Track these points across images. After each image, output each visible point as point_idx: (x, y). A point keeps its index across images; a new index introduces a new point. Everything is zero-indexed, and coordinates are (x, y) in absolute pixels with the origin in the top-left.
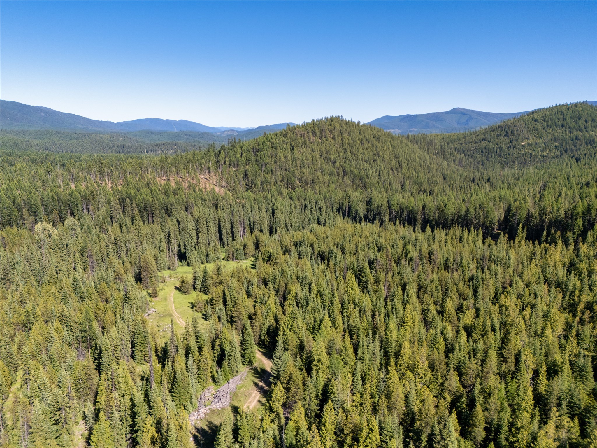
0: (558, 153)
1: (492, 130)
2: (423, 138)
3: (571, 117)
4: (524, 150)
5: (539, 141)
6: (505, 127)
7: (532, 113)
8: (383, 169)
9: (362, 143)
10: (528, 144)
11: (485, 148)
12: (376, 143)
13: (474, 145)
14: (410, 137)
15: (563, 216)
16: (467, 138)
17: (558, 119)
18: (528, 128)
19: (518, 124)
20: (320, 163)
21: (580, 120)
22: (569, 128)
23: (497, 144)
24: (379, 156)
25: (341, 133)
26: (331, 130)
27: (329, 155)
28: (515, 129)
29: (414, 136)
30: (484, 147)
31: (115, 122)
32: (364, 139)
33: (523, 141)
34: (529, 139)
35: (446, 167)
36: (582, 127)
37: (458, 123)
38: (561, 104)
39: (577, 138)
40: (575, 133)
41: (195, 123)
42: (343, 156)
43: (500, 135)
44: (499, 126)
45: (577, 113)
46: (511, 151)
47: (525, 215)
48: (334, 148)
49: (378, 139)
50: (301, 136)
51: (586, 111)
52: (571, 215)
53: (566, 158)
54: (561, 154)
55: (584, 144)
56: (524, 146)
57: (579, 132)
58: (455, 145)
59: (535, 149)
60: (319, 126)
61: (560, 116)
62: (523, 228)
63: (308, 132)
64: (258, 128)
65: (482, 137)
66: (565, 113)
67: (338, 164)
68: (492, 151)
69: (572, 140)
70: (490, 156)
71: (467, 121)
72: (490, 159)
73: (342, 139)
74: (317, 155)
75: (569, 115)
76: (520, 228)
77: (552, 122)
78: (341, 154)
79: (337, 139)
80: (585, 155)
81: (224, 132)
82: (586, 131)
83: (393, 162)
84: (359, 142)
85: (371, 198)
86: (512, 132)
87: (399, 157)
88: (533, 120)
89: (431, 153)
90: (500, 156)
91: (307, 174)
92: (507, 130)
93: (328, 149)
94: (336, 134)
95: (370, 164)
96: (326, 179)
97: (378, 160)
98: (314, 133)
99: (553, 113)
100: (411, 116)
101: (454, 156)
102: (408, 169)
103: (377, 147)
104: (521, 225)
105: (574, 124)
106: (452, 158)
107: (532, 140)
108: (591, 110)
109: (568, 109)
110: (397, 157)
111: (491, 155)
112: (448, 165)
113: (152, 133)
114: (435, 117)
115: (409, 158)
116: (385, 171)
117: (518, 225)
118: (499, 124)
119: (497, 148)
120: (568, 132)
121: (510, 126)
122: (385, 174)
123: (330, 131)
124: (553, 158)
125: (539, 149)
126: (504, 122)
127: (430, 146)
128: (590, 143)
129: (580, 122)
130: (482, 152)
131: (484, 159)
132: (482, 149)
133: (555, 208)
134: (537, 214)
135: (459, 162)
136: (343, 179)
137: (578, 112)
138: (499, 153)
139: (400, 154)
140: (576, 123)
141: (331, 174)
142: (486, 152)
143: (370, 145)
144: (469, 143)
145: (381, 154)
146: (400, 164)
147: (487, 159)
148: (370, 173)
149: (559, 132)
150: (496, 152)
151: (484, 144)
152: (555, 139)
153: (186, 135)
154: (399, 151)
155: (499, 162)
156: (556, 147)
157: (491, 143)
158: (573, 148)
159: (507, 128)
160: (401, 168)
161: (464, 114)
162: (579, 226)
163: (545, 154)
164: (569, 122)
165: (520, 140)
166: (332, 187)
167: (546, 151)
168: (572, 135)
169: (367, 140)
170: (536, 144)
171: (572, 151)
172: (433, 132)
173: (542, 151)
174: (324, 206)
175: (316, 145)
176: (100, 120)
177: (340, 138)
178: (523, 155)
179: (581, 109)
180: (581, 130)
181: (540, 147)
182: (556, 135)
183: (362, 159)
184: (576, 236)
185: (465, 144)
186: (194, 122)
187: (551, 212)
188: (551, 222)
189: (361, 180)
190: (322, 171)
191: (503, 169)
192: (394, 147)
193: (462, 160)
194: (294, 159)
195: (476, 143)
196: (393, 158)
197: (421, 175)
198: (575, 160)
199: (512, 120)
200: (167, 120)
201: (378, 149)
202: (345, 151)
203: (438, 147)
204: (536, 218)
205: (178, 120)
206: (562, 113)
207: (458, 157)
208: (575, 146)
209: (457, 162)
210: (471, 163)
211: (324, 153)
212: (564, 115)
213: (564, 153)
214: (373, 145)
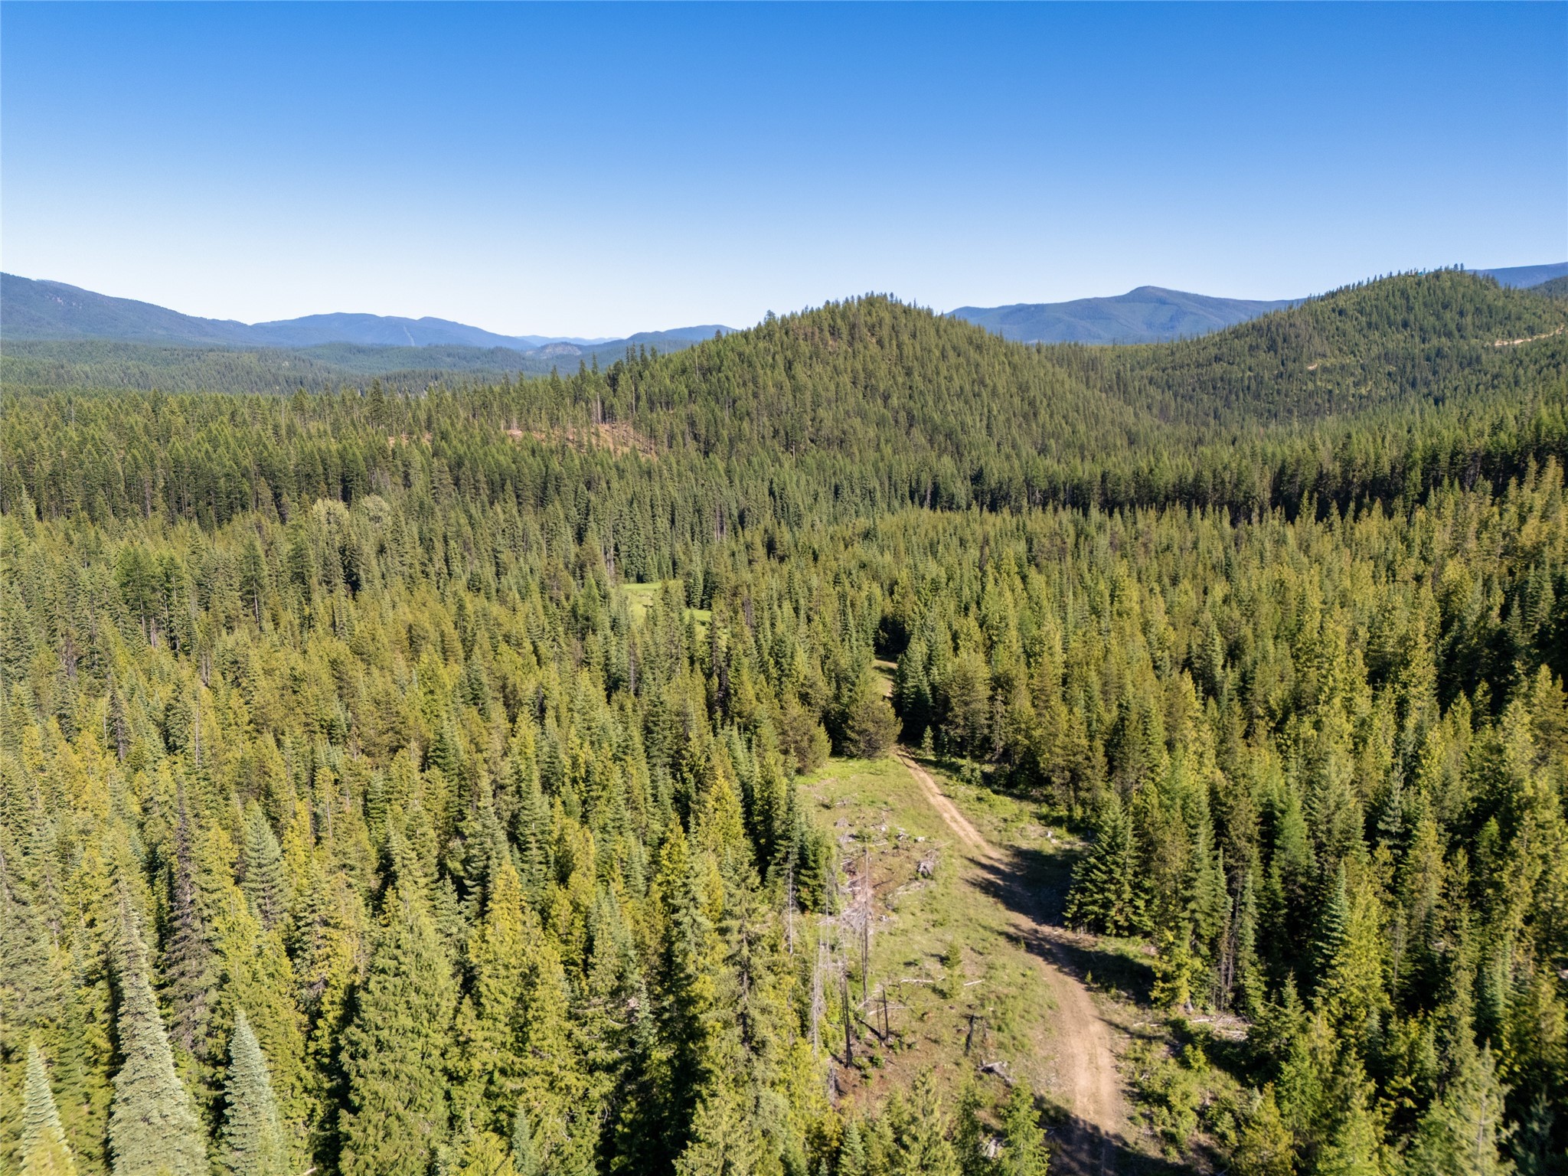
0: (1395, 389)
1: (1237, 334)
2: (1075, 353)
3: (1425, 304)
4: (1314, 382)
5: (1349, 360)
6: (1269, 329)
7: (1332, 295)
8: (995, 413)
9: (944, 356)
10: (1325, 369)
11: (1222, 379)
12: (973, 354)
13: (1194, 371)
14: (1043, 350)
15: (1387, 470)
16: (1177, 355)
17: (1395, 308)
18: (1323, 329)
19: (1298, 321)
20: (854, 398)
21: (1448, 312)
22: (1421, 329)
23: (1250, 369)
24: (985, 386)
25: (897, 333)
26: (873, 326)
27: (873, 381)
28: (1292, 331)
29: (1053, 348)
30: (1219, 375)
31: (250, 323)
32: (948, 347)
33: (1310, 361)
34: (1324, 356)
35: (1132, 420)
36: (1453, 327)
37: (1150, 325)
38: (1403, 273)
39: (1439, 353)
40: (1435, 342)
41: (462, 326)
42: (904, 384)
43: (1257, 347)
44: (1253, 326)
45: (1439, 292)
46: (1284, 385)
47: (1314, 475)
48: (883, 366)
49: (979, 348)
50: (805, 339)
51: (1461, 290)
52: (1402, 469)
53: (1412, 398)
54: (1403, 390)
55: (1456, 366)
56: (1313, 373)
57: (1443, 339)
58: (1148, 372)
59: (1339, 379)
60: (844, 316)
61: (1399, 301)
62: (1310, 499)
63: (821, 330)
64: (633, 338)
65: (1213, 351)
66: (1412, 293)
67: (894, 401)
68: (1239, 385)
69: (1428, 359)
70: (1234, 397)
71: (1171, 319)
72: (1235, 405)
73: (899, 346)
74: (846, 379)
75: (1421, 299)
76: (1305, 501)
77: (1380, 315)
78: (900, 380)
79: (887, 345)
80: (1456, 389)
81: (544, 347)
82: (1462, 337)
83: (1017, 400)
84: (937, 353)
85: (981, 469)
86: (1285, 341)
87: (1028, 389)
88: (1334, 310)
89: (1095, 386)
90: (1257, 397)
91: (828, 423)
92: (1274, 335)
93: (871, 367)
94: (885, 332)
95: (966, 402)
96: (872, 434)
97: (984, 394)
98: (834, 332)
99: (1383, 294)
100: (1029, 307)
101: (1147, 396)
102: (1051, 416)
103: (977, 365)
104: (1306, 494)
105: (1432, 319)
106: (1143, 401)
107: (1333, 360)
108: (1472, 287)
109: (1419, 284)
110: (1023, 388)
111: (1237, 397)
112: (1136, 415)
113: (360, 350)
114: (1091, 309)
115: (1049, 393)
116: (1002, 418)
117: (1301, 495)
118: (1255, 320)
119: (1249, 378)
120: (1417, 339)
121: (1279, 325)
122: (1001, 424)
123: (872, 329)
124: (1382, 400)
125: (1350, 381)
126: (1266, 316)
127: (1092, 373)
128: (1470, 364)
129: (1448, 315)
130: (1214, 388)
131: (1219, 403)
132: (1213, 380)
133: (1373, 457)
134: (1338, 470)
135: (1161, 410)
136: (908, 433)
137: (1443, 290)
138: (1254, 390)
139: (1031, 383)
140: (1438, 318)
141: (881, 423)
142: (1226, 390)
143: (962, 360)
144: (1182, 367)
145: (988, 381)
146: (1032, 404)
147: (1228, 405)
148: (969, 420)
149: (1396, 341)
150: (1249, 388)
151: (1218, 369)
152: (1387, 357)
153: (449, 355)
154: (1026, 375)
155: (1255, 411)
156: (1389, 374)
157: (1235, 367)
158: (1431, 377)
159: (1273, 329)
160: (1035, 415)
161: (1162, 302)
162: (1415, 485)
163: (1363, 391)
164: (1420, 316)
165: (1304, 358)
166: (888, 450)
167: (1366, 385)
168: (1427, 345)
169: (954, 348)
170: (1343, 368)
171: (1427, 384)
172: (1096, 341)
173: (1356, 384)
174: (878, 487)
175: (841, 359)
176: (209, 317)
177: (894, 343)
178: (1311, 395)
179: (1449, 284)
180: (1449, 335)
181: (1352, 374)
182: (1390, 346)
183: (948, 389)
184: (1410, 504)
185: (1174, 368)
186: (460, 322)
187: (1364, 465)
188: (1364, 485)
189: (948, 436)
190: (863, 415)
191: (1266, 426)
192: (1014, 367)
193: (1167, 406)
194: (796, 389)
195: (1199, 366)
196: (1014, 390)
197: (1082, 428)
198: (1431, 401)
199: (1284, 312)
200: (389, 319)
201: (981, 370)
202: (909, 373)
203: (1109, 375)
204: (1335, 477)
205: (417, 318)
206: (1404, 294)
207: (1159, 398)
208: (1435, 373)
209: (1155, 411)
210: (1189, 412)
211: (862, 375)
212: (1408, 299)
213: (1409, 388)
214: (968, 361)
